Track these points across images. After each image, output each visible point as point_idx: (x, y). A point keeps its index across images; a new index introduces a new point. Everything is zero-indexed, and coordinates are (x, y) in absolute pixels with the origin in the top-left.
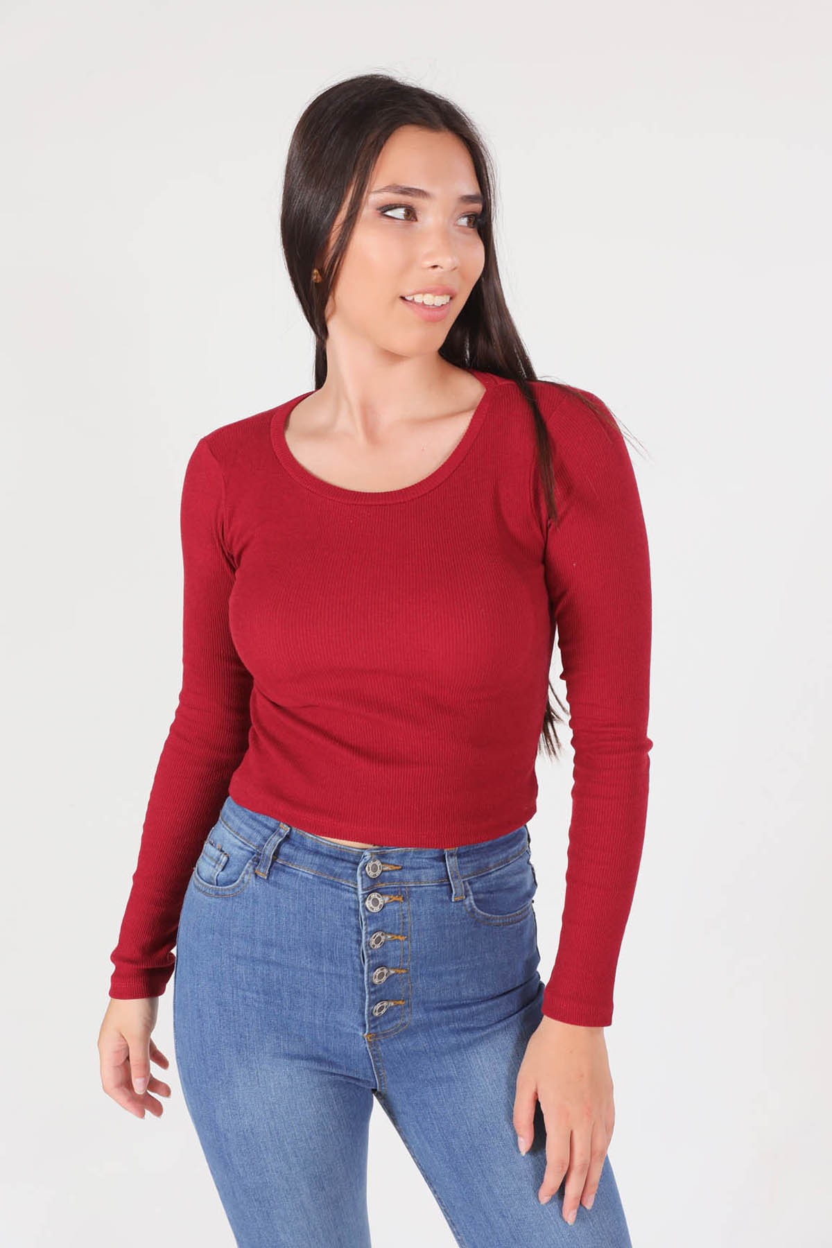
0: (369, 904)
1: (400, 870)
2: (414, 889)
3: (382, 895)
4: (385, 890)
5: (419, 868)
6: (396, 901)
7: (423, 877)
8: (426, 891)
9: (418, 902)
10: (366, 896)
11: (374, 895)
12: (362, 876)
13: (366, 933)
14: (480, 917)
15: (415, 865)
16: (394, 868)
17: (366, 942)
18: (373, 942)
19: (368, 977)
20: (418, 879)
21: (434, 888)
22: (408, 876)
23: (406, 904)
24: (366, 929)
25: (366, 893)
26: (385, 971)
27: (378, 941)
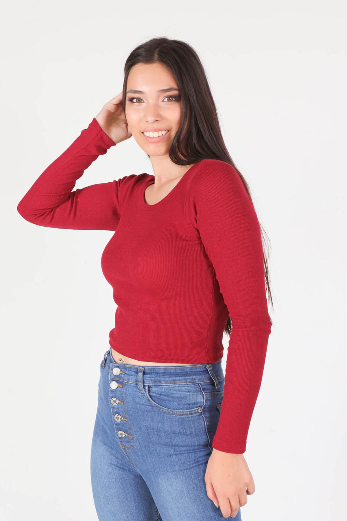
0: (111, 385)
1: (124, 374)
2: (127, 384)
3: (117, 383)
4: (118, 381)
5: (130, 375)
6: (120, 387)
7: (131, 379)
8: (131, 385)
9: (127, 389)
10: (111, 381)
11: (114, 382)
12: (111, 373)
13: (110, 397)
14: (153, 404)
15: (130, 373)
17: (110, 401)
18: (112, 402)
19: (112, 416)
20: (128, 380)
21: (133, 385)
22: (126, 378)
23: (123, 389)
24: (110, 395)
26: (120, 417)
27: (115, 402)
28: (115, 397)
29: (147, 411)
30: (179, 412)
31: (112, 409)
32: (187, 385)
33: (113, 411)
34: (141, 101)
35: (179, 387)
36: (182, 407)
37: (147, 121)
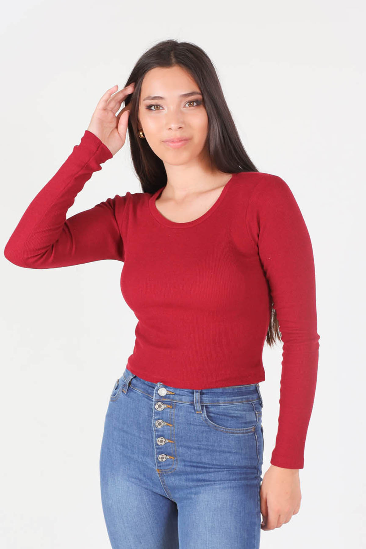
0: (157, 406)
1: (173, 395)
2: (178, 404)
3: (164, 404)
4: (165, 402)
5: (182, 395)
6: (169, 408)
7: (183, 400)
8: (184, 406)
9: (179, 410)
10: (156, 403)
11: (160, 403)
12: (156, 393)
13: (154, 419)
14: (211, 424)
15: (181, 394)
16: (172, 393)
17: (154, 423)
18: (157, 424)
19: (155, 440)
20: (181, 400)
21: (188, 405)
22: (177, 398)
23: (173, 410)
24: (154, 417)
25: (156, 402)
26: (164, 440)
27: (160, 424)
28: (162, 419)
29: (202, 432)
30: (236, 430)
31: (155, 433)
32: (243, 405)
33: (155, 434)
34: (160, 108)
35: (236, 406)
36: (239, 425)
37: (170, 129)
